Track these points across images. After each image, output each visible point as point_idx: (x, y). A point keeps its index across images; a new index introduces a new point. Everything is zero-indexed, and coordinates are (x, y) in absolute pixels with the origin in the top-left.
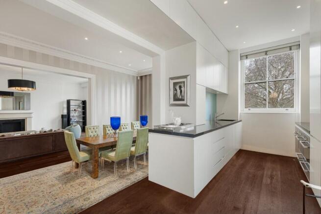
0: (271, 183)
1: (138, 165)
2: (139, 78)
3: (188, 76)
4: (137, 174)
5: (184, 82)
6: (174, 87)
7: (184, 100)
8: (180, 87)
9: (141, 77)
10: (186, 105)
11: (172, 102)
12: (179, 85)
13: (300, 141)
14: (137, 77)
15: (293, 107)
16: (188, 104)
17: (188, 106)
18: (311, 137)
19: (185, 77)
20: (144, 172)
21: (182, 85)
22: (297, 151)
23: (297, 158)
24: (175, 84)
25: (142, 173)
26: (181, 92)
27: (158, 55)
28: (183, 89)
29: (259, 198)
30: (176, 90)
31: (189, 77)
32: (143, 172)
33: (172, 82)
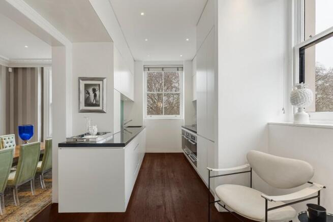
0: (174, 176)
1: (20, 198)
2: (10, 70)
3: (104, 78)
4: (21, 212)
5: (99, 85)
6: (85, 89)
7: (99, 105)
8: (94, 90)
9: (15, 70)
10: (102, 112)
11: (83, 107)
12: (93, 88)
13: (189, 140)
14: (7, 68)
15: (179, 114)
16: (104, 110)
17: (105, 113)
18: (198, 136)
19: (101, 79)
20: (35, 205)
21: (97, 88)
22: (183, 147)
23: (183, 153)
24: (87, 86)
25: (30, 209)
26: (95, 96)
27: (61, 45)
28: (97, 93)
29: (171, 191)
30: (89, 93)
31: (105, 80)
32: (31, 206)
33: (83, 83)
